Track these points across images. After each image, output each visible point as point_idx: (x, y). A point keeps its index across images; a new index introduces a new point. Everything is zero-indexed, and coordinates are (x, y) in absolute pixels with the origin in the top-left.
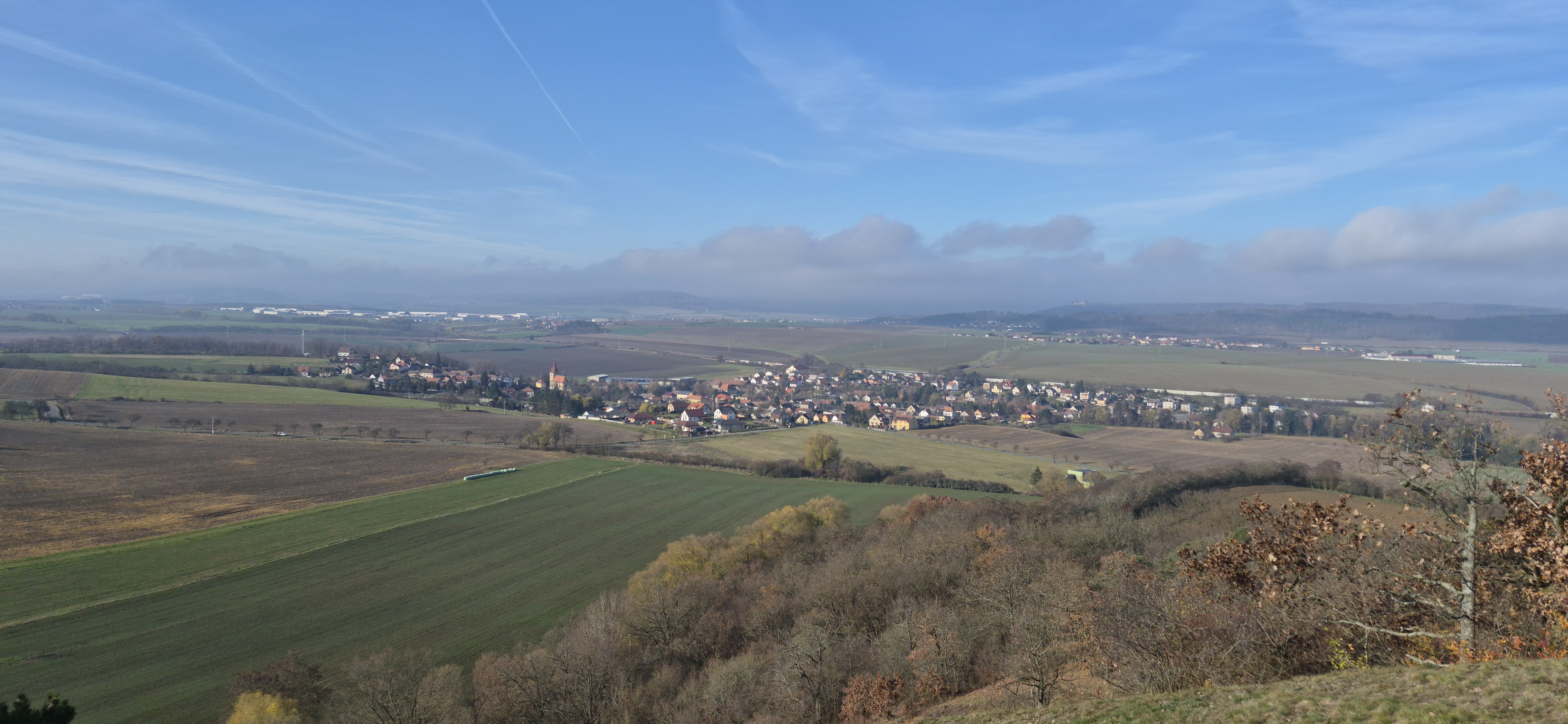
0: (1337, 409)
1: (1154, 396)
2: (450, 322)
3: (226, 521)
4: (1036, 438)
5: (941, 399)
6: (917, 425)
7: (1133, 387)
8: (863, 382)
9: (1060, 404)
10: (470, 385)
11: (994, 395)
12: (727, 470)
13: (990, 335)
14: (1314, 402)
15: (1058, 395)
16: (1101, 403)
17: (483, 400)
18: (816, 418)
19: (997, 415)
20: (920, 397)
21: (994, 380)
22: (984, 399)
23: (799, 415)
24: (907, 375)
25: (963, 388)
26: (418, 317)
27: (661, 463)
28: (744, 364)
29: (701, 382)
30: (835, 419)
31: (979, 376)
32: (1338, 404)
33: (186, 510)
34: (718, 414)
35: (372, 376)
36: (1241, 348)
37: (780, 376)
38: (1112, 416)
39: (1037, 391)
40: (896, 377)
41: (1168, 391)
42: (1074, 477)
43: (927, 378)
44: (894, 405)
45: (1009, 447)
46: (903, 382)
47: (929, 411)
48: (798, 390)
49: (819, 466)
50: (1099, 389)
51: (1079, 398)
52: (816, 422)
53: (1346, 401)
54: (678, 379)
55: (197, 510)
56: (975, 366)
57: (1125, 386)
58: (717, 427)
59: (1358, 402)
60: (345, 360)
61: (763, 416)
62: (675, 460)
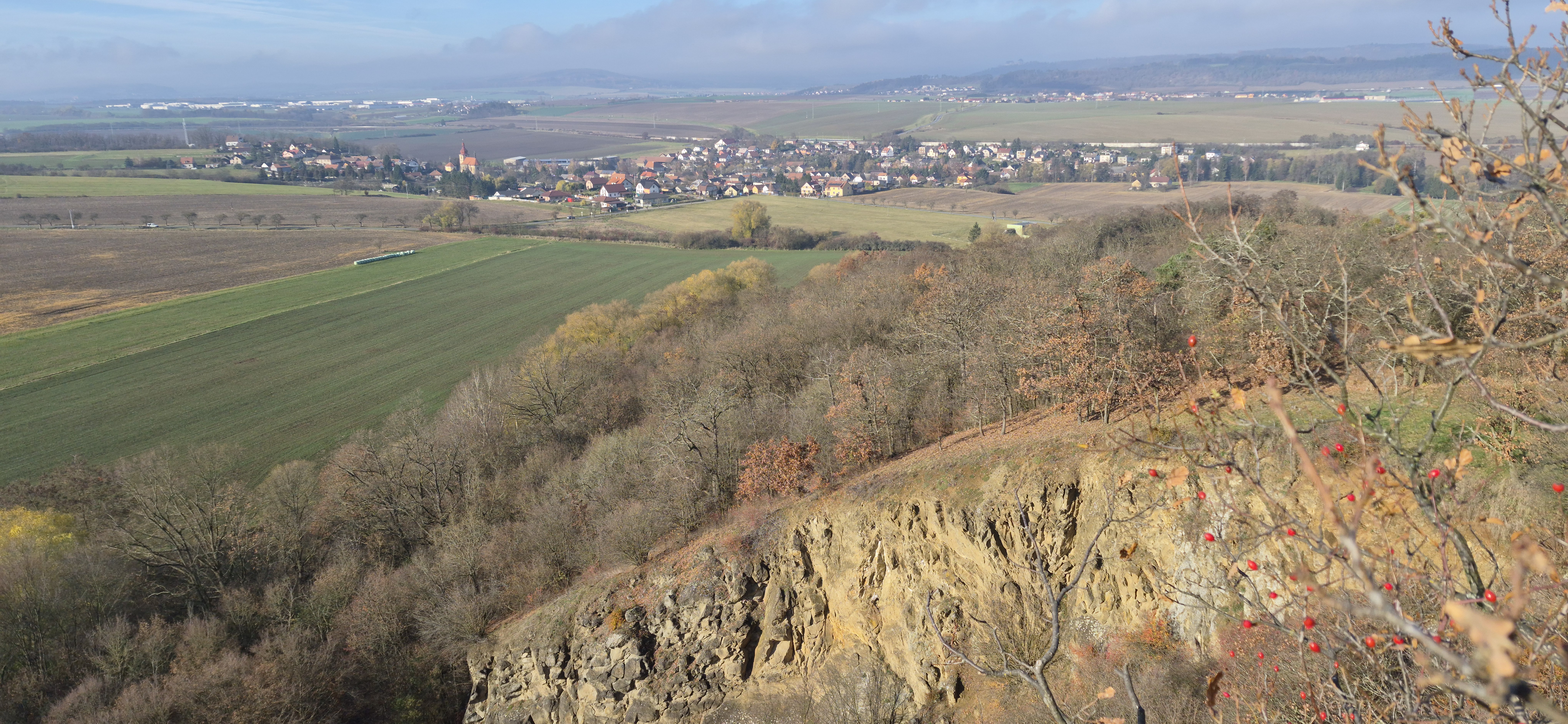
0: (1273, 152)
1: (1091, 150)
2: (355, 110)
3: (71, 318)
4: (974, 197)
5: (876, 167)
6: (851, 191)
7: (1069, 142)
8: (795, 153)
9: (997, 164)
10: (372, 170)
11: (930, 159)
12: (650, 244)
13: (925, 99)
14: (1250, 147)
15: (995, 155)
16: (1038, 160)
17: (385, 186)
18: (746, 190)
19: (933, 178)
20: (854, 165)
21: (930, 144)
22: (920, 164)
23: (727, 187)
24: (840, 143)
25: (898, 154)
26: (321, 107)
27: (577, 240)
28: (671, 140)
29: (624, 160)
30: (765, 189)
31: (914, 140)
32: (1273, 147)
33: (25, 309)
34: (640, 189)
35: (264, 166)
36: (1176, 99)
37: (709, 151)
38: (1050, 173)
39: (973, 152)
40: (829, 146)
41: (1105, 144)
42: (1013, 231)
43: (861, 146)
44: (827, 175)
45: (947, 207)
46: (836, 151)
47: (863, 177)
48: (727, 165)
49: (748, 235)
50: (1036, 146)
51: (1015, 157)
52: (746, 194)
53: (1281, 144)
54: (600, 159)
55: (38, 307)
56: (910, 130)
57: (1062, 141)
58: (639, 202)
59: (1293, 144)
60: (234, 149)
61: (688, 188)
62: (591, 236)
